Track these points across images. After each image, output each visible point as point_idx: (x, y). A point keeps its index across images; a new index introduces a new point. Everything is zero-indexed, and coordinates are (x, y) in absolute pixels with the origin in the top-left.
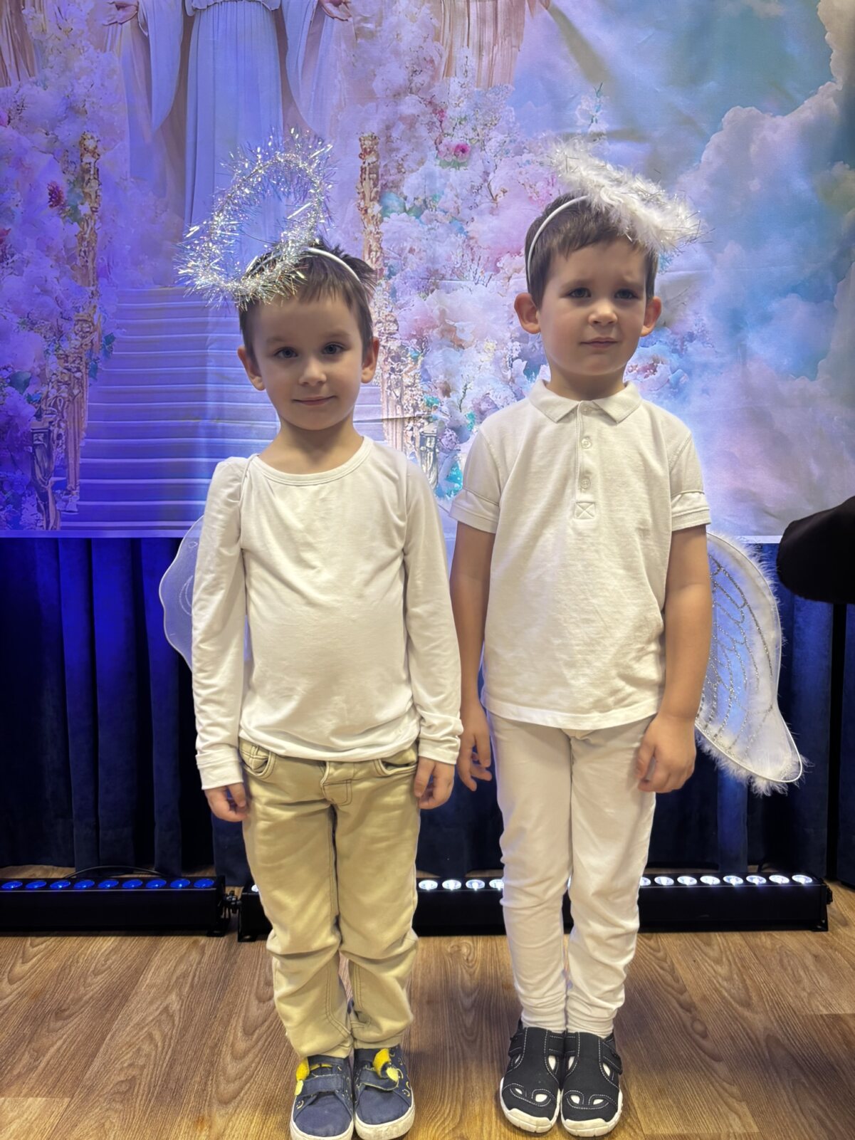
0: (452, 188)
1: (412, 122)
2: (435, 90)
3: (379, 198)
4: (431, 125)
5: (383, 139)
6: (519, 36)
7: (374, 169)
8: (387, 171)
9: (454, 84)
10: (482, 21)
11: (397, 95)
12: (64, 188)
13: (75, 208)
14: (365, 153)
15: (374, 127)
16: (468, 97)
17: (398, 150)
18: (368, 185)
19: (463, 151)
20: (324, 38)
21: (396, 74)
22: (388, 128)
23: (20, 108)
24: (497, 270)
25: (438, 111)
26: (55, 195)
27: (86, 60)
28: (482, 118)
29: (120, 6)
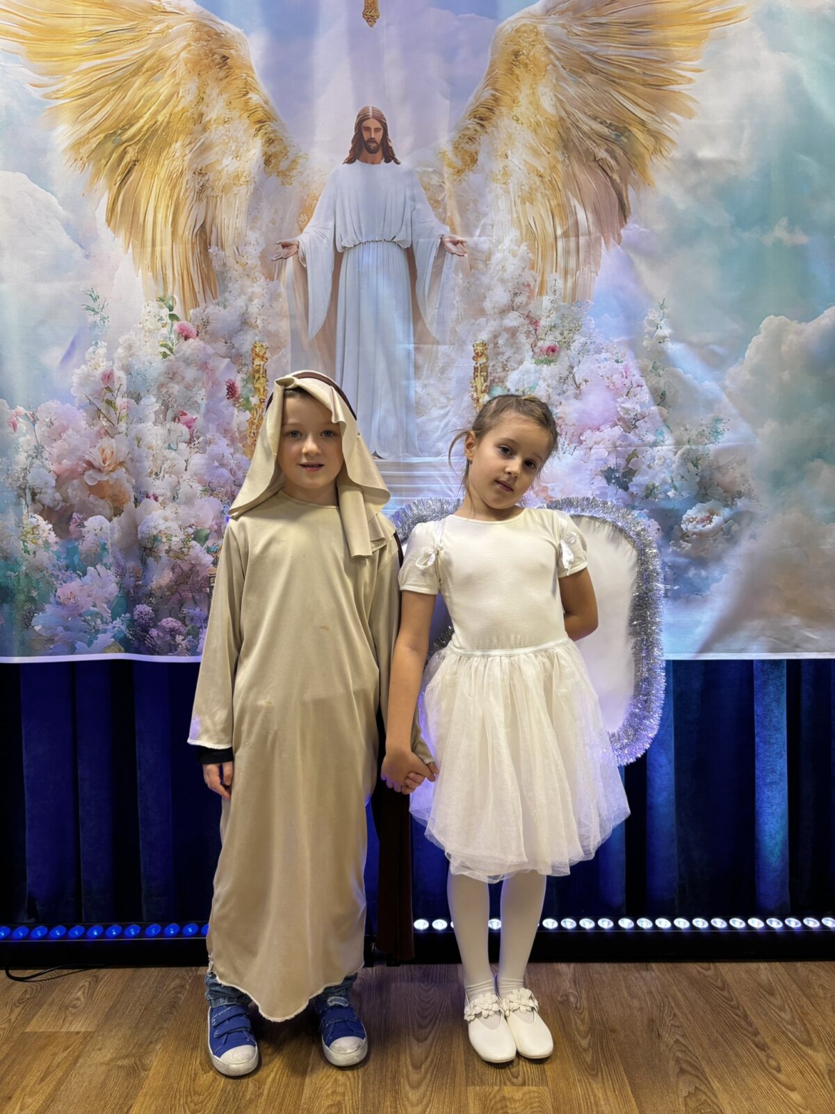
0: (545, 380)
1: (513, 332)
2: (531, 307)
3: (488, 389)
4: (528, 333)
5: (491, 346)
6: (597, 264)
7: (484, 368)
8: (495, 370)
9: (546, 301)
10: (567, 252)
11: (503, 312)
12: (239, 384)
13: (247, 400)
14: (477, 356)
15: (484, 336)
16: (557, 310)
17: (503, 353)
18: (480, 380)
19: (553, 351)
20: (445, 269)
21: (500, 296)
22: (495, 337)
23: (206, 323)
24: (581, 442)
25: (534, 322)
26: (232, 390)
27: (258, 287)
28: (568, 325)
29: (285, 246)
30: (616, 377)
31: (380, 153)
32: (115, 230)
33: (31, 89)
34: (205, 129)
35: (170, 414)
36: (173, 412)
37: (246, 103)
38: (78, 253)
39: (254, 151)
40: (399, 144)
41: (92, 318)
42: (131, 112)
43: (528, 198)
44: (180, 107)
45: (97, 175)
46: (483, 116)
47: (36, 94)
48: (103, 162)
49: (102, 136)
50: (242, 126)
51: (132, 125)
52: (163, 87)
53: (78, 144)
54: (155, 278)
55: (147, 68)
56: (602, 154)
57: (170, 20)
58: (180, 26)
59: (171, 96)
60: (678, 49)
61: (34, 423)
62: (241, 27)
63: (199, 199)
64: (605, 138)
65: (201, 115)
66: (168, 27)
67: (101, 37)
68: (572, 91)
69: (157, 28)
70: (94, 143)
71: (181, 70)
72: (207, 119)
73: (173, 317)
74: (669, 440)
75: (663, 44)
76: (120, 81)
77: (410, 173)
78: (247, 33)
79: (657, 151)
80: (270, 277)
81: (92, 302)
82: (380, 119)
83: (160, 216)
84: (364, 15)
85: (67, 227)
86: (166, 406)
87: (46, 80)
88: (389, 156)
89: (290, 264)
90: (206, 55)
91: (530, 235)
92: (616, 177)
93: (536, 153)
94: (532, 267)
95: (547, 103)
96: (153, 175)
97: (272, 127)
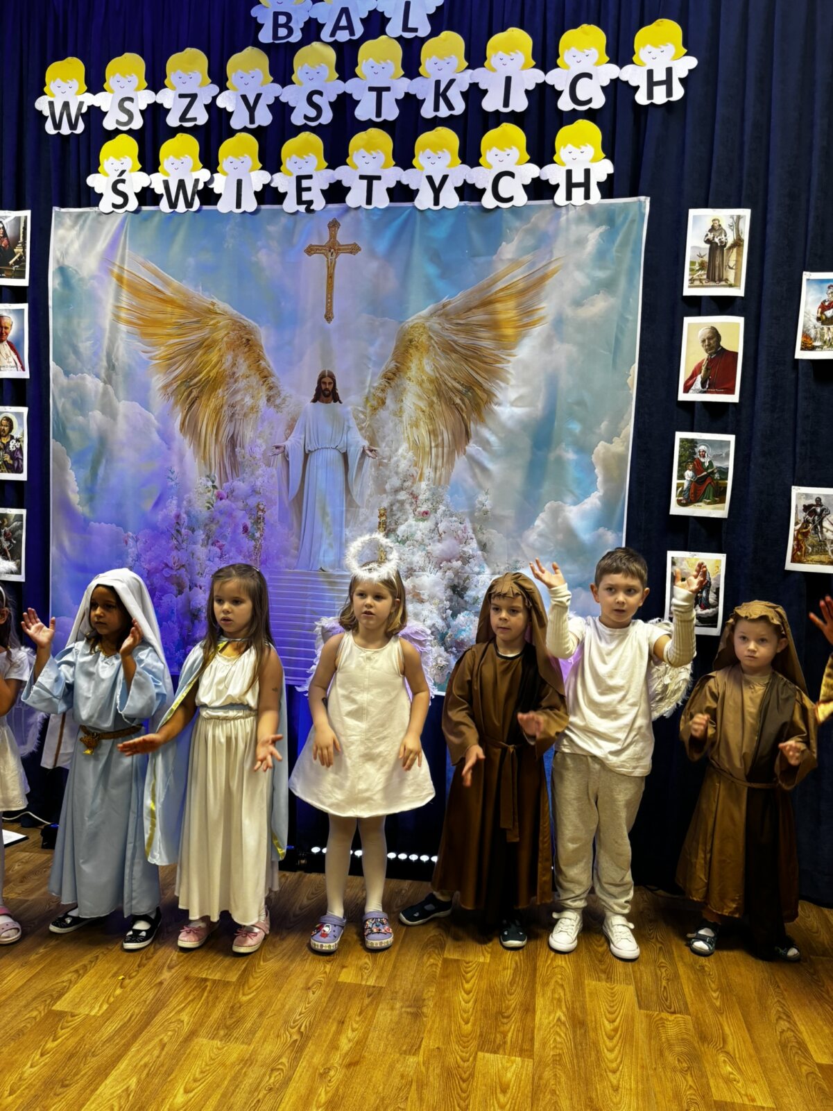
0: (420, 530)
1: (402, 503)
2: (414, 489)
4: (411, 504)
5: (389, 510)
6: (453, 465)
7: (385, 523)
8: (391, 524)
9: (423, 485)
10: (437, 456)
11: (396, 491)
12: (249, 525)
13: (253, 534)
14: (381, 516)
15: (385, 504)
16: (430, 490)
17: (395, 515)
18: (382, 529)
19: (426, 514)
20: (365, 465)
21: (395, 482)
22: (391, 505)
23: (232, 491)
24: (440, 568)
25: (415, 497)
26: (245, 529)
27: (261, 471)
28: (436, 499)
29: (277, 447)
30: (459, 532)
31: (331, 397)
32: (185, 435)
33: (143, 354)
34: (235, 382)
35: (210, 542)
36: (212, 540)
37: (258, 366)
38: (164, 446)
39: (262, 392)
41: (169, 483)
42: (196, 370)
43: (415, 425)
44: (223, 368)
45: (176, 403)
46: (391, 378)
47: (144, 356)
48: (179, 397)
49: (179, 382)
50: (255, 380)
51: (196, 377)
52: (214, 357)
53: (166, 387)
54: (205, 464)
55: (206, 345)
56: (458, 401)
57: (219, 318)
58: (224, 322)
59: (218, 363)
60: (504, 343)
61: (137, 541)
62: (257, 322)
63: (231, 421)
64: (459, 391)
65: (234, 373)
66: (218, 322)
67: (181, 326)
68: (443, 362)
69: (212, 323)
70: (175, 386)
71: (224, 346)
72: (237, 375)
73: (214, 487)
74: (488, 571)
76: (190, 352)
78: (260, 326)
79: (488, 402)
80: (268, 465)
81: (171, 475)
82: (332, 376)
83: (209, 429)
84: (326, 316)
85: (159, 432)
86: (208, 537)
87: (149, 349)
88: (336, 399)
90: (238, 339)
91: (415, 447)
92: (464, 415)
93: (420, 397)
94: (416, 465)
95: (428, 369)
96: (207, 406)
97: (271, 380)
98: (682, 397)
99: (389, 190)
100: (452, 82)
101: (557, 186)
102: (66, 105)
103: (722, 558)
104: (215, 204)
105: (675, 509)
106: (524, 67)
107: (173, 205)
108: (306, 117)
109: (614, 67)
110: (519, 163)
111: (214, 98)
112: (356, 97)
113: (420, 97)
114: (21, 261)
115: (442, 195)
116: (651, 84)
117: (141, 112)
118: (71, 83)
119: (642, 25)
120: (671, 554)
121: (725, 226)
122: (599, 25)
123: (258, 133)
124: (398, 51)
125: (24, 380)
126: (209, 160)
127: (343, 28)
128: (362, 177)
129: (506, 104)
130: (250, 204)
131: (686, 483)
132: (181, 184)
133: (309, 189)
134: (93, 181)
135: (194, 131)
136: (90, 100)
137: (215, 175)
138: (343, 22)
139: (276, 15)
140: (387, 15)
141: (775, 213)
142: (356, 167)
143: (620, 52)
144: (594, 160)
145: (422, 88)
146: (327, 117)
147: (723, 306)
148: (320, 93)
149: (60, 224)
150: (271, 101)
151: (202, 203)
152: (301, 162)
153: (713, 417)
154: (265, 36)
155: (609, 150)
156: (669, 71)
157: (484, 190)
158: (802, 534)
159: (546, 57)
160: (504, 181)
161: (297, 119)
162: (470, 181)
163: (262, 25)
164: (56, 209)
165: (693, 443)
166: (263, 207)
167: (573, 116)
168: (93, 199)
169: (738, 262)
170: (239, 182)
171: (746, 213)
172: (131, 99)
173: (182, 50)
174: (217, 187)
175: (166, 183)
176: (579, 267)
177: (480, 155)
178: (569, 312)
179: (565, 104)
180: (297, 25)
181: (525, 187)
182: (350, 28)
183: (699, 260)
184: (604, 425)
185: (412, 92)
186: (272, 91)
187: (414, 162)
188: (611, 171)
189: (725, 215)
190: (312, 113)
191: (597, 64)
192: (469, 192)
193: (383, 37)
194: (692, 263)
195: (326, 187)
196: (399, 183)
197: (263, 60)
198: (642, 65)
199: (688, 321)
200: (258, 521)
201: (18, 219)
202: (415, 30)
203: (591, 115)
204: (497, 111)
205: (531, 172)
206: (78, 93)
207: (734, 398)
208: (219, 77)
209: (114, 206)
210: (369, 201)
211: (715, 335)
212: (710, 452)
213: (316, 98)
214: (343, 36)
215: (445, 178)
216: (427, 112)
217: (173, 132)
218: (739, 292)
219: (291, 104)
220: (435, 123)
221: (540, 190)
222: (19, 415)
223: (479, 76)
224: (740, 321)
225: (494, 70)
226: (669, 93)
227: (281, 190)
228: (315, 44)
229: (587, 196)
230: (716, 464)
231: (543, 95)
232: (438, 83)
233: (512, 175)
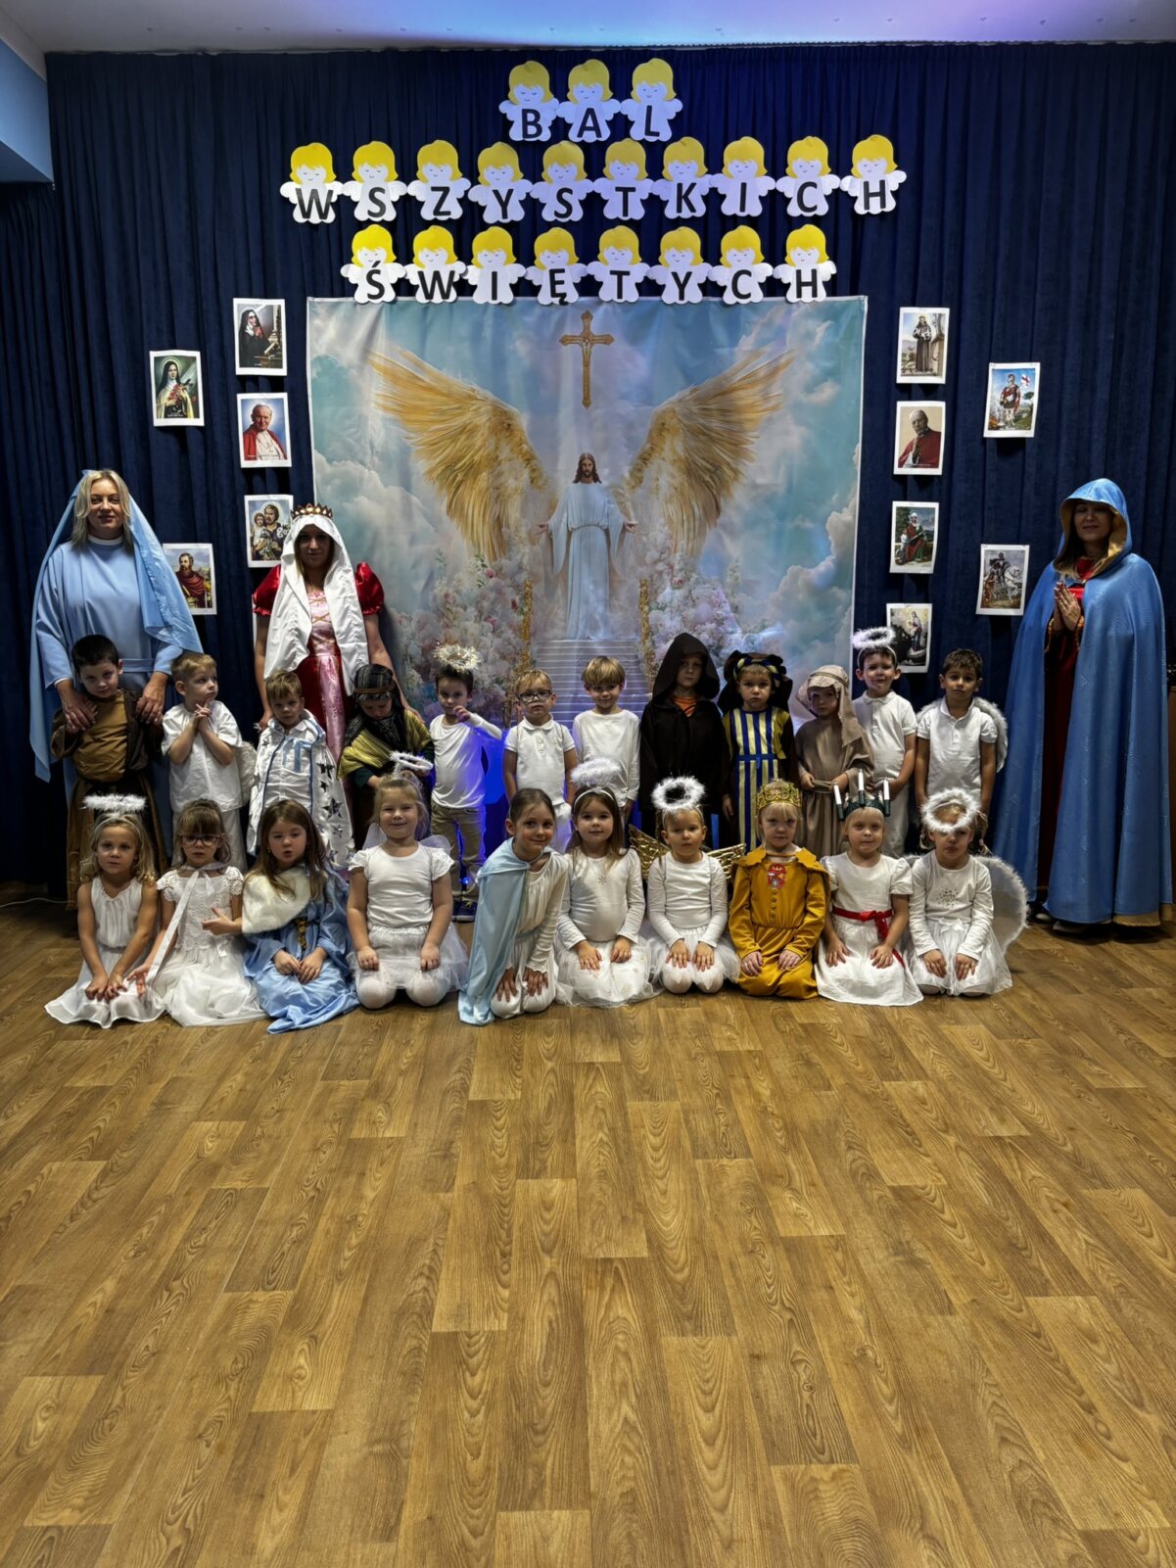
0: (677, 597)
1: (660, 573)
2: (670, 559)
3: (648, 604)
4: (668, 573)
5: (649, 580)
6: (704, 537)
7: (645, 592)
8: (651, 593)
9: (678, 555)
10: (689, 529)
11: (655, 563)
12: (517, 600)
13: (522, 609)
14: (642, 586)
15: (646, 575)
16: (683, 560)
17: (655, 584)
19: (681, 582)
20: (625, 540)
21: (653, 554)
22: (651, 576)
23: (501, 569)
25: (671, 567)
26: (514, 604)
27: (526, 549)
28: (689, 568)
29: (541, 526)
30: (713, 597)
31: (591, 477)
32: (452, 517)
33: (404, 439)
34: (498, 465)
36: (482, 616)
37: (520, 450)
38: (432, 529)
39: (526, 475)
40: (602, 472)
41: (438, 564)
42: (460, 454)
43: (669, 501)
44: (486, 452)
45: (441, 487)
46: (645, 459)
47: (408, 442)
48: (444, 481)
49: (443, 467)
50: (519, 461)
51: (461, 461)
52: (478, 440)
53: (430, 472)
54: (474, 544)
55: (468, 430)
56: (707, 478)
57: (479, 404)
58: (486, 408)
59: (481, 447)
60: (747, 426)
61: (410, 620)
62: (518, 409)
63: (497, 502)
64: (708, 470)
65: (497, 456)
66: (478, 408)
67: (443, 413)
68: (692, 443)
69: (473, 408)
70: (439, 470)
71: (486, 432)
72: (500, 458)
73: (483, 566)
74: (739, 631)
75: (740, 422)
76: (454, 437)
77: (607, 489)
78: (521, 412)
79: (736, 479)
80: (533, 543)
81: (440, 557)
82: (591, 459)
83: (476, 510)
84: (583, 403)
85: (425, 515)
86: (481, 613)
87: (411, 435)
88: (596, 479)
89: (544, 535)
90: (499, 424)
91: (670, 521)
92: (714, 491)
93: (673, 476)
94: (671, 538)
95: (679, 450)
96: (471, 490)
97: (533, 462)
98: (897, 471)
99: (638, 286)
100: (693, 186)
101: (789, 285)
102: (314, 193)
103: (928, 607)
104: (471, 294)
105: (894, 568)
106: (758, 175)
107: (429, 296)
108: (556, 214)
109: (835, 178)
110: (755, 262)
111: (466, 192)
112: (604, 197)
113: (663, 198)
114: (277, 350)
115: (687, 290)
116: (868, 195)
117: (394, 203)
118: (318, 171)
119: (858, 140)
120: (890, 606)
121: (929, 323)
122: (821, 137)
123: (511, 227)
124: (641, 154)
125: (286, 469)
126: (464, 253)
127: (590, 129)
128: (612, 273)
129: (743, 209)
130: (506, 296)
131: (902, 545)
132: (437, 276)
133: (562, 282)
134: (345, 271)
135: (449, 224)
136: (339, 189)
137: (470, 267)
138: (590, 123)
139: (525, 112)
140: (631, 118)
141: (969, 313)
142: (606, 263)
143: (841, 164)
144: (821, 261)
145: (666, 191)
146: (577, 214)
147: (928, 392)
148: (570, 191)
149: (315, 314)
150: (523, 197)
151: (460, 293)
152: (554, 257)
153: (922, 488)
154: (516, 134)
155: (833, 252)
156: (882, 183)
157: (725, 288)
158: (989, 584)
159: (776, 166)
160: (743, 278)
161: (548, 215)
162: (712, 279)
163: (511, 123)
164: (310, 299)
165: (907, 510)
166: (519, 298)
167: (801, 222)
168: (347, 289)
169: (940, 354)
170: (494, 275)
171: (946, 311)
172: (382, 190)
173: (431, 142)
174: (472, 280)
175: (421, 275)
176: (810, 357)
177: (720, 255)
178: (804, 398)
179: (794, 210)
180: (546, 122)
181: (761, 285)
182: (596, 128)
183: (908, 352)
184: (835, 497)
185: (655, 193)
186: (523, 187)
187: (660, 259)
188: (834, 272)
189: (929, 313)
190: (563, 210)
191: (822, 174)
192: (710, 288)
193: (626, 140)
194: (904, 355)
195: (578, 280)
196: (646, 278)
197: (513, 157)
198: (860, 176)
199: (900, 404)
200: (525, 597)
201: (270, 308)
202: (657, 134)
203: (816, 221)
204: (735, 216)
205: (765, 270)
206: (326, 181)
207: (938, 471)
208: (470, 171)
209: (370, 296)
210: (620, 296)
211: (923, 418)
212: (921, 518)
213: (566, 196)
214: (590, 137)
215: (689, 275)
216: (671, 212)
217: (426, 225)
218: (941, 380)
219: (542, 201)
220: (677, 223)
221: (773, 287)
222: (283, 503)
223: (717, 181)
224: (942, 405)
225: (731, 176)
226: (883, 205)
227: (536, 283)
228: (564, 143)
229: (815, 294)
230: (925, 528)
231: (775, 201)
232: (680, 186)
233: (748, 273)
